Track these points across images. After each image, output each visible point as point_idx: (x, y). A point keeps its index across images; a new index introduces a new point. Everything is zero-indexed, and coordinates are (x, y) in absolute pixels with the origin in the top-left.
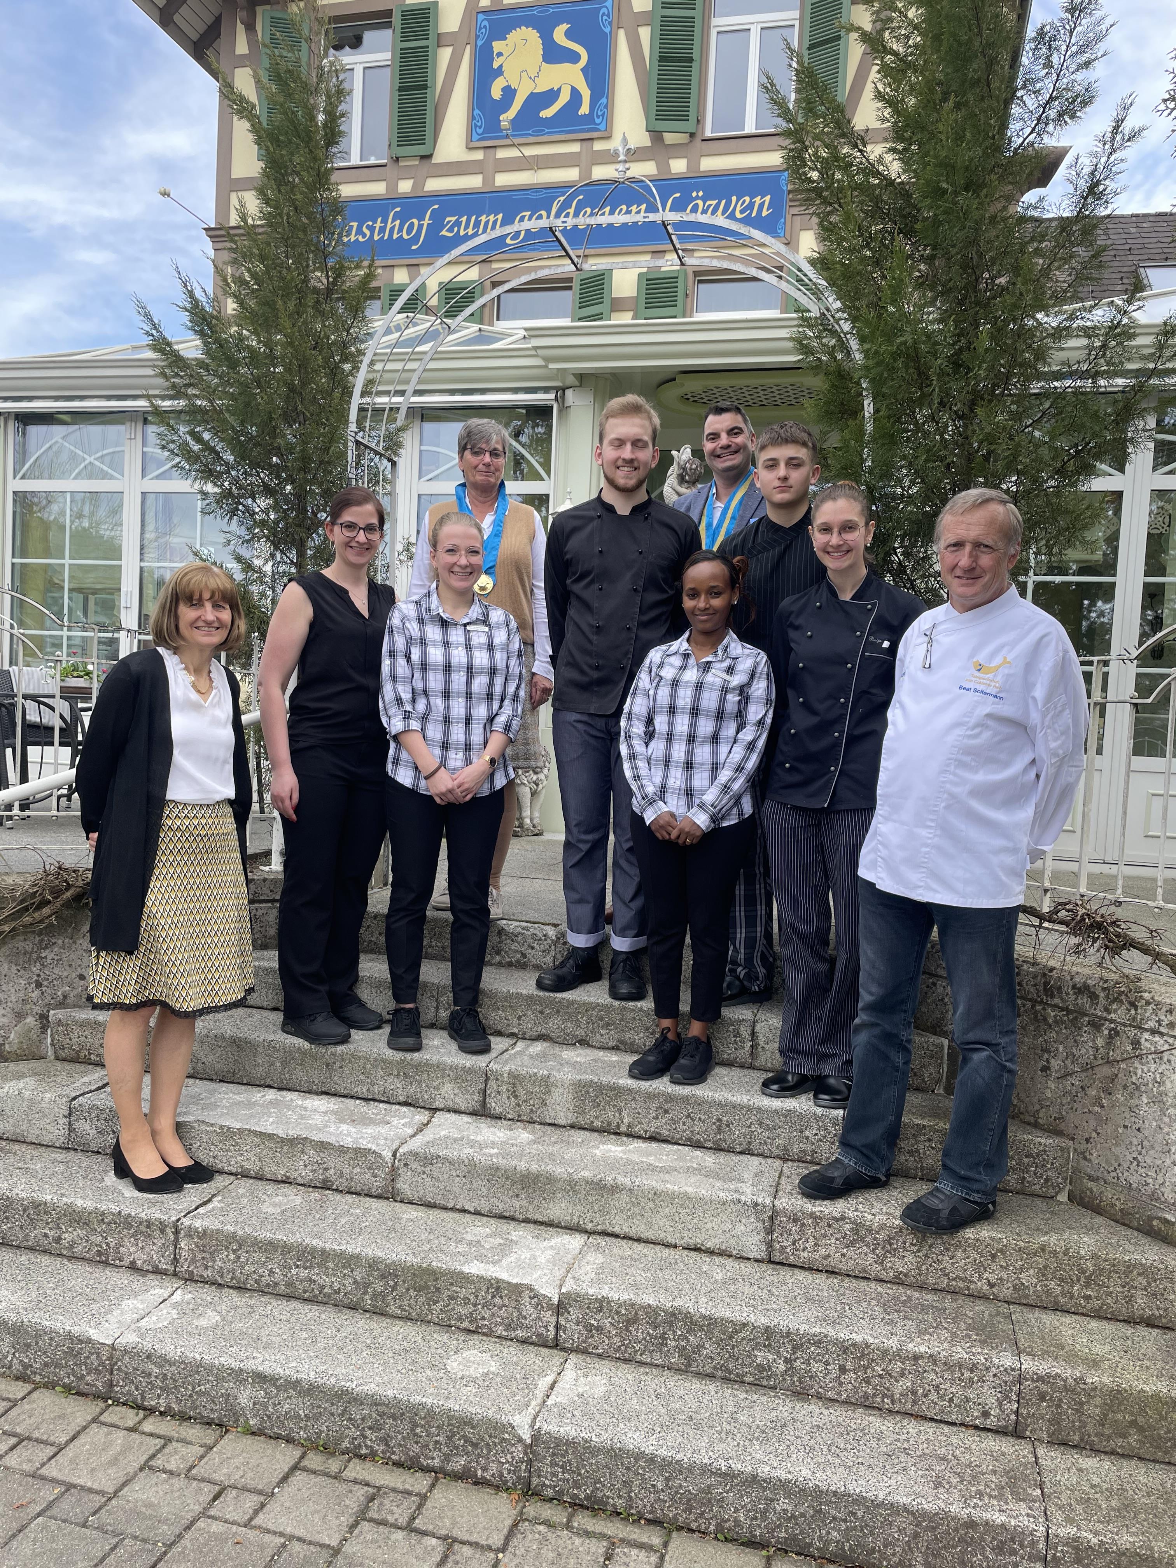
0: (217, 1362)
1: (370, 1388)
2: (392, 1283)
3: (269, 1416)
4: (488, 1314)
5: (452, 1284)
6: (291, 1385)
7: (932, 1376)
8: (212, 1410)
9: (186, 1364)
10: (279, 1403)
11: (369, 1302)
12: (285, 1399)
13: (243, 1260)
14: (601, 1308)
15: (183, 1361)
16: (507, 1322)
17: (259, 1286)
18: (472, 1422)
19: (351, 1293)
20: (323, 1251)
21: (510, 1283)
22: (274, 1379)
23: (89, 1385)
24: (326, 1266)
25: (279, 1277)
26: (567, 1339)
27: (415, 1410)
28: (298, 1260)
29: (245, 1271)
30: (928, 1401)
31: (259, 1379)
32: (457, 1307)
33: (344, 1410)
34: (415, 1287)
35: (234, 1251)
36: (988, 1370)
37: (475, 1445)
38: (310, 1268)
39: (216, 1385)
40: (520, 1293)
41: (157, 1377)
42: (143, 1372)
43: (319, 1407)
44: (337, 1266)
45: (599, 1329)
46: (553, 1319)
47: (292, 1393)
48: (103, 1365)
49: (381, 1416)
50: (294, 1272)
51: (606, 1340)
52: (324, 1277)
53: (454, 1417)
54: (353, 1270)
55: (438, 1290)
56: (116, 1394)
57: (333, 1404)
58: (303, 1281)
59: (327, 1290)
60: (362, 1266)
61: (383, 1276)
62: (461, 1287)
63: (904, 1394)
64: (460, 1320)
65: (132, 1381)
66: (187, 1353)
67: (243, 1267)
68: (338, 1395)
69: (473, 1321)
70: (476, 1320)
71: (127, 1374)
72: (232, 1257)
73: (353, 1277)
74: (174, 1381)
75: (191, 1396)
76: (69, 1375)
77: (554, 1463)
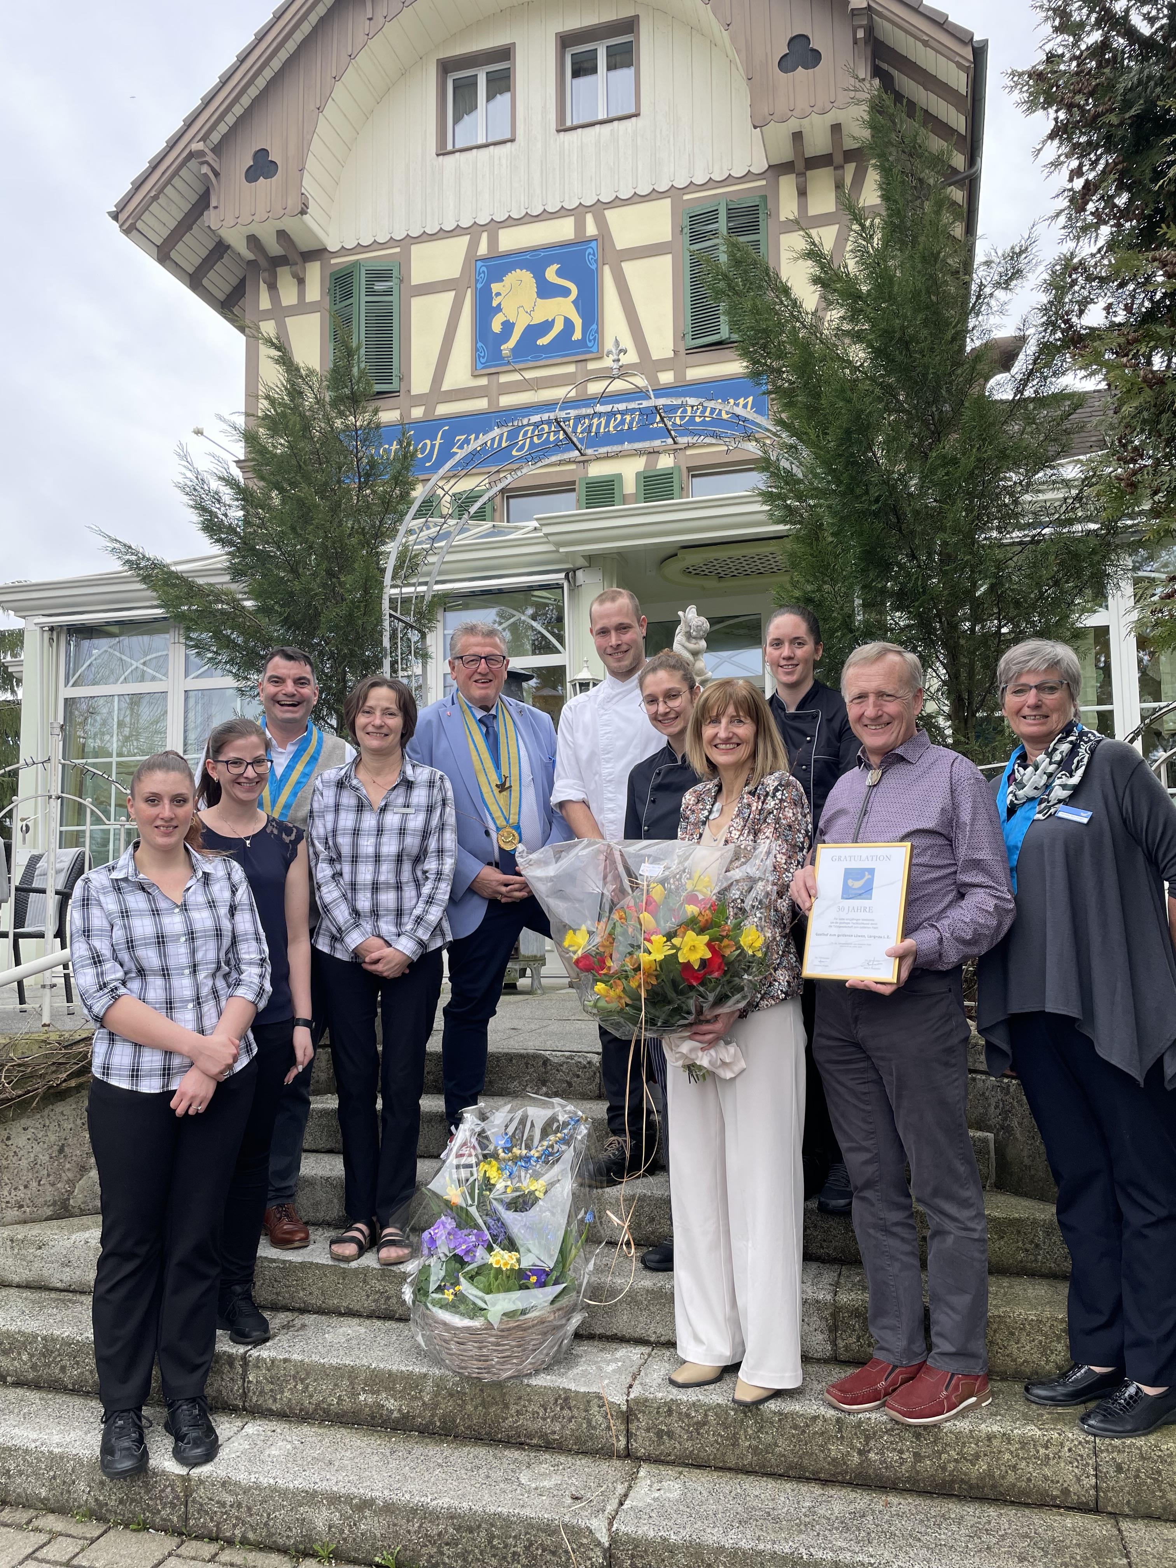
1: (444, 1502)
2: (460, 1402)
3: (345, 1539)
4: (557, 1427)
5: (520, 1398)
6: (366, 1504)
7: (1007, 1456)
8: (288, 1537)
9: (260, 1490)
10: (355, 1525)
11: (438, 1424)
12: (360, 1520)
13: (311, 1389)
14: (670, 1412)
15: (258, 1487)
16: (577, 1434)
17: (328, 1415)
18: (550, 1529)
19: (420, 1416)
20: (390, 1373)
21: (577, 1392)
22: (349, 1499)
23: (165, 1520)
24: (393, 1389)
25: (347, 1404)
26: (640, 1446)
27: (492, 1520)
28: (366, 1385)
29: (314, 1400)
30: (1006, 1483)
31: (334, 1499)
32: (526, 1422)
33: (420, 1526)
34: (483, 1404)
35: (302, 1381)
36: (1062, 1445)
37: (554, 1553)
38: (378, 1392)
39: (291, 1510)
40: (589, 1402)
41: (231, 1506)
42: (218, 1502)
43: (395, 1525)
44: (405, 1388)
45: (670, 1434)
46: (623, 1427)
47: (367, 1513)
48: (177, 1497)
49: (458, 1530)
50: (362, 1398)
51: (677, 1445)
52: (392, 1401)
53: (529, 1525)
54: (421, 1391)
55: (506, 1406)
56: (191, 1528)
57: (408, 1521)
58: (371, 1407)
59: (396, 1414)
60: (429, 1386)
61: (451, 1395)
62: (530, 1401)
63: (981, 1478)
64: (530, 1436)
65: (207, 1513)
66: (261, 1479)
67: (311, 1396)
68: (414, 1511)
69: (543, 1436)
70: (546, 1434)
71: (201, 1505)
72: (300, 1387)
73: (421, 1398)
74: (249, 1509)
75: (266, 1524)
76: (144, 1511)
77: (634, 1566)
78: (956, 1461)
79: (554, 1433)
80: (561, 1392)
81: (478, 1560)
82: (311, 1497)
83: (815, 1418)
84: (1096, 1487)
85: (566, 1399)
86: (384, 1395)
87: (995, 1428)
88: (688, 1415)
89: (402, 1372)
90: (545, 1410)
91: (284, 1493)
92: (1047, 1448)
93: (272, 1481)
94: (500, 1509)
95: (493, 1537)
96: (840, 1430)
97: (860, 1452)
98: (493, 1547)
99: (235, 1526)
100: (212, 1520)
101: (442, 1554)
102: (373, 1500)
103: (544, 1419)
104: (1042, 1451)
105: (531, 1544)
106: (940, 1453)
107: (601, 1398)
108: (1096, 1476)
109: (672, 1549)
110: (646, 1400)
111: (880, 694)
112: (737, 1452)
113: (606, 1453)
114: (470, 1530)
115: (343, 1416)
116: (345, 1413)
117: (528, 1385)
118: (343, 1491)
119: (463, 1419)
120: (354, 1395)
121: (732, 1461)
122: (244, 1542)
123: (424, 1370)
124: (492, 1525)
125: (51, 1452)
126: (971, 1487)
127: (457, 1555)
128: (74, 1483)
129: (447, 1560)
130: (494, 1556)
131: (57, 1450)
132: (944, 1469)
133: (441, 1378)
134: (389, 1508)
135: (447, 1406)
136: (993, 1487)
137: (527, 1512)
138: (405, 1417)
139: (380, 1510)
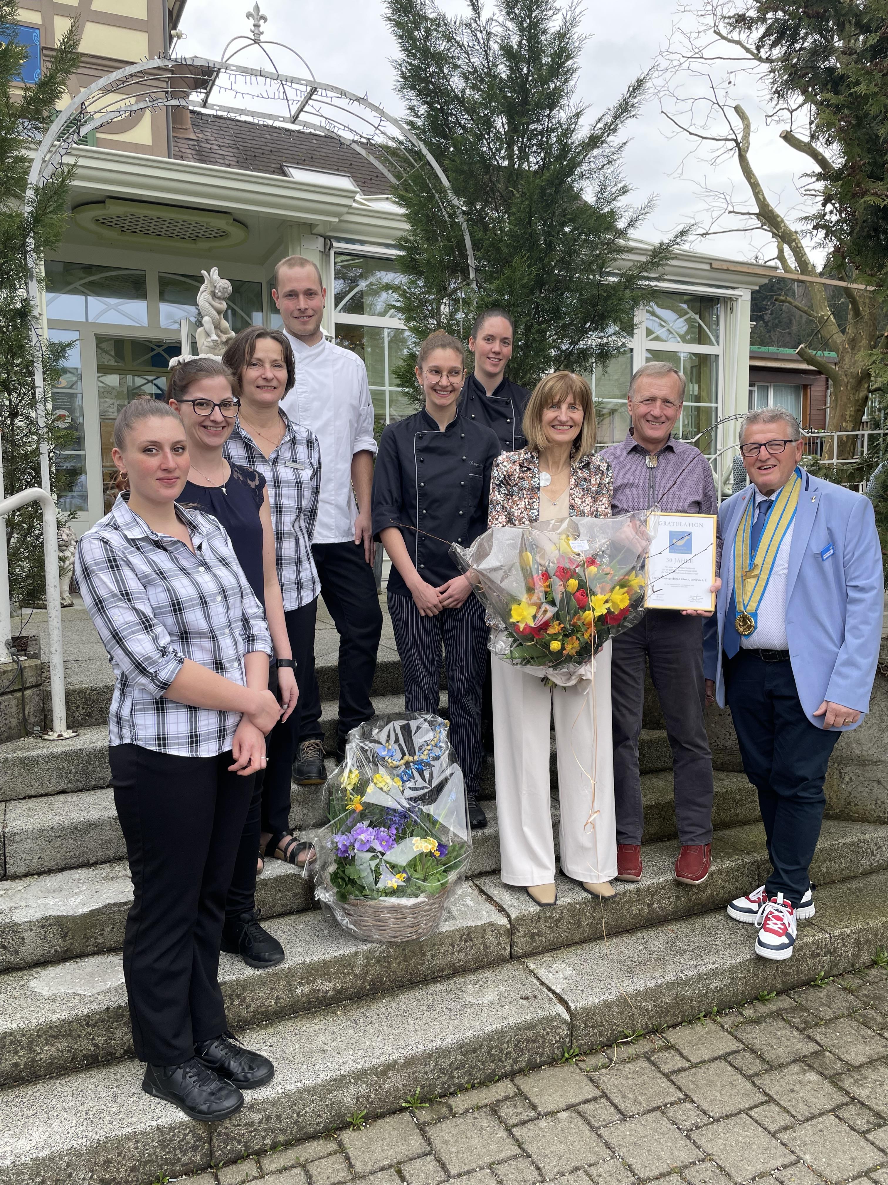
0: (320, 1081)
1: (451, 1039)
2: (386, 964)
3: (371, 1103)
4: (463, 955)
5: (434, 945)
6: (390, 1067)
7: (720, 882)
8: (318, 1124)
9: (290, 1096)
10: (380, 1087)
11: (368, 987)
12: (384, 1081)
13: (248, 1000)
14: (539, 918)
15: (287, 1095)
16: (476, 956)
17: (267, 1016)
18: (531, 1026)
19: (352, 987)
20: (325, 962)
21: (476, 927)
22: (374, 1070)
23: (187, 1164)
24: (328, 974)
25: (285, 1000)
26: (519, 950)
27: (490, 1037)
28: (302, 978)
29: (252, 1009)
30: (719, 898)
31: (359, 1076)
32: (441, 961)
33: (436, 1064)
34: (405, 960)
35: (238, 996)
36: (744, 867)
37: (534, 1041)
38: (314, 981)
39: (321, 1101)
40: (484, 930)
41: (260, 1122)
42: (245, 1125)
43: (414, 1073)
44: (338, 969)
45: (539, 934)
46: (508, 940)
47: (391, 1073)
48: (200, 1139)
49: (465, 1055)
50: (299, 991)
51: (544, 940)
52: (327, 983)
53: (518, 1029)
54: (353, 966)
55: (424, 954)
56: (218, 1158)
57: (425, 1065)
58: (307, 995)
59: (331, 993)
60: (360, 961)
61: (378, 961)
62: (441, 945)
63: (707, 899)
64: (442, 970)
65: (234, 1139)
66: (288, 1087)
67: (249, 1006)
68: (430, 1056)
69: (451, 966)
70: (454, 964)
71: (227, 1134)
72: (236, 1002)
73: (353, 972)
74: (278, 1117)
75: (296, 1122)
76: (161, 1167)
77: (587, 1026)
78: (696, 893)
79: (460, 961)
80: (465, 931)
81: (480, 1070)
82: (340, 1082)
83: (625, 893)
85: (469, 934)
86: (319, 981)
89: (335, 957)
90: (453, 947)
91: (312, 1090)
92: (737, 871)
93: (299, 1085)
94: (494, 1027)
95: (492, 1048)
96: (638, 896)
97: (649, 905)
98: (492, 1055)
99: (264, 1138)
100: (239, 1143)
101: (453, 1077)
102: (395, 1062)
103: (452, 954)
104: (736, 873)
105: (519, 1043)
107: (493, 925)
109: (608, 1005)
110: (524, 916)
112: (581, 930)
113: (499, 962)
114: (475, 1051)
115: (281, 1012)
116: (283, 1009)
117: (440, 934)
118: (367, 1065)
119: (389, 976)
120: (291, 989)
121: (577, 937)
122: (274, 1147)
123: (354, 950)
124: (491, 1040)
126: (703, 906)
127: (465, 1073)
129: (456, 1081)
130: (492, 1062)
132: (690, 900)
133: (370, 951)
134: (410, 1062)
135: (375, 970)
136: (713, 902)
137: (512, 1021)
138: (338, 992)
139: (402, 1066)
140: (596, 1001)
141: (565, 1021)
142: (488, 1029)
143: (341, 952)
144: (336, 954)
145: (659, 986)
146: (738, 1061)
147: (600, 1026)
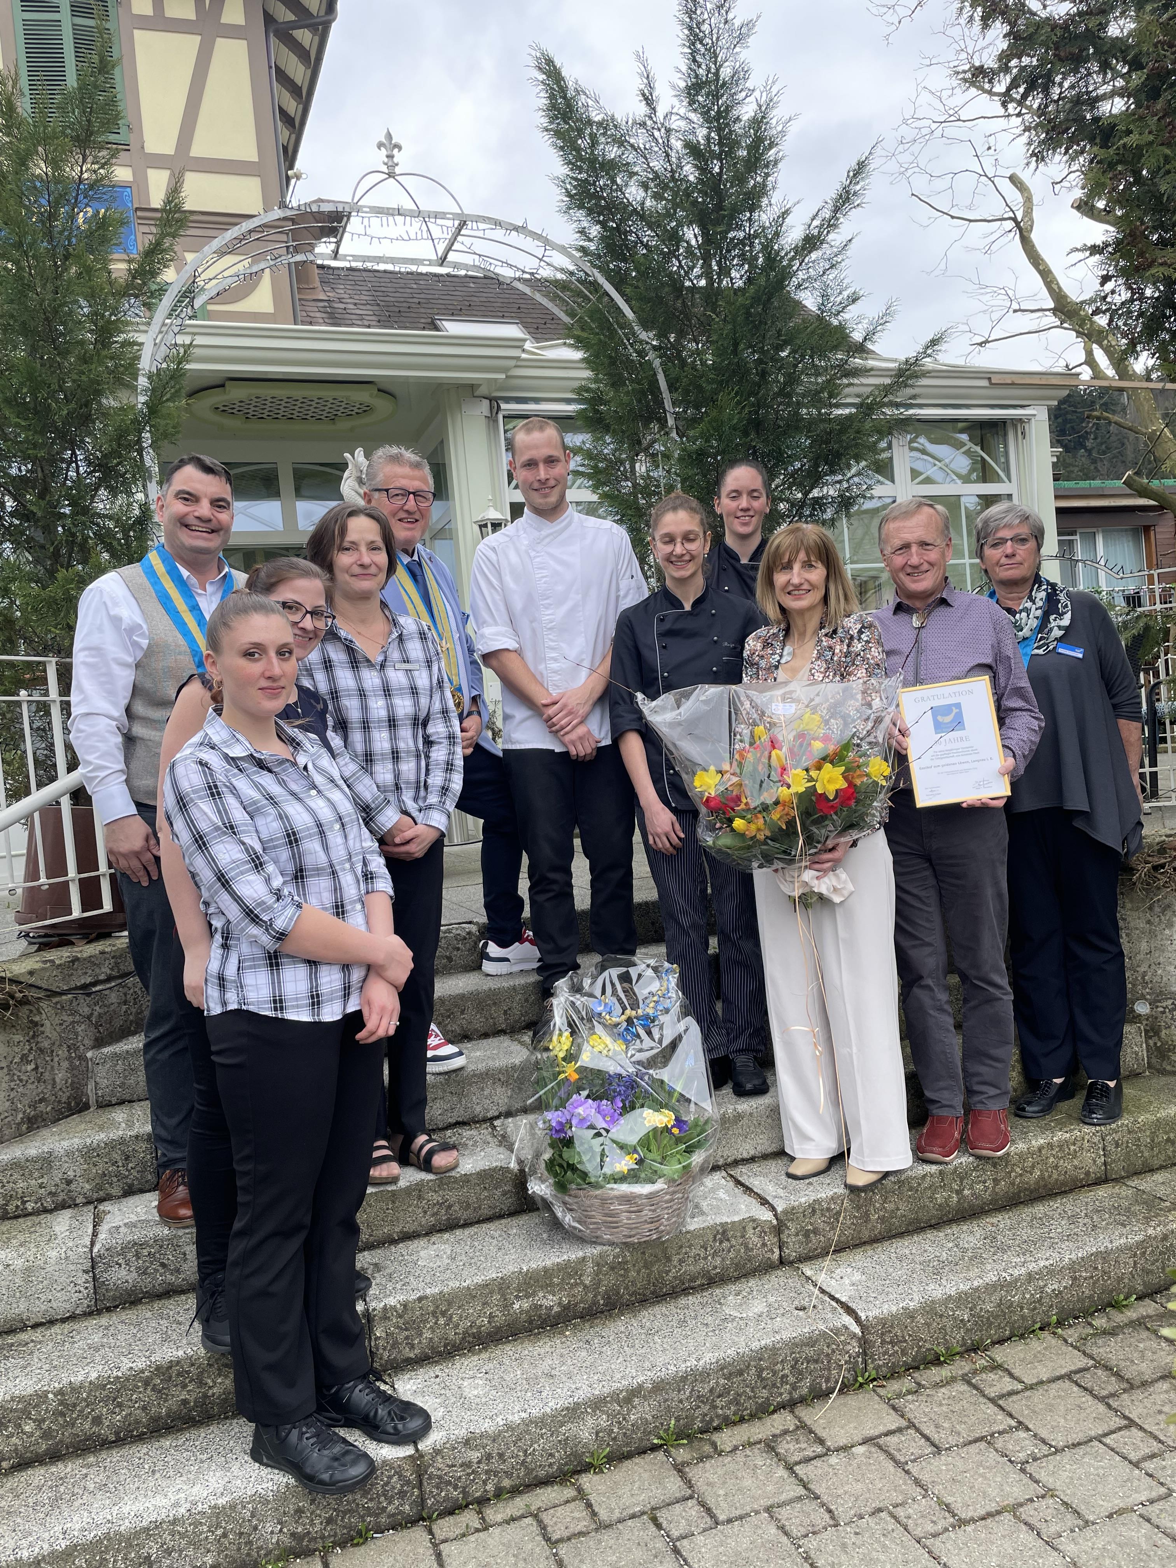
0: (548, 1410)
1: (709, 1358)
2: (622, 1272)
3: (614, 1439)
4: (718, 1261)
5: (681, 1247)
6: (635, 1392)
7: (1052, 1160)
8: (550, 1465)
9: (513, 1429)
10: (624, 1419)
11: (602, 1302)
12: (629, 1411)
13: (455, 1318)
14: (814, 1211)
15: (509, 1427)
16: (736, 1261)
17: (479, 1339)
18: (811, 1341)
19: (581, 1302)
20: (546, 1270)
21: (733, 1223)
22: (614, 1397)
23: (394, 1515)
24: (552, 1285)
25: (500, 1319)
26: (791, 1253)
27: (759, 1355)
28: (520, 1291)
29: (460, 1330)
30: (1052, 1180)
31: (597, 1404)
32: (691, 1268)
33: (693, 1390)
34: (646, 1266)
35: (443, 1314)
36: (1083, 1139)
37: (816, 1361)
38: (534, 1294)
39: (552, 1435)
40: (744, 1228)
41: (479, 1462)
42: (461, 1466)
43: (666, 1400)
44: (563, 1279)
45: (816, 1231)
46: (776, 1239)
47: (636, 1401)
48: (408, 1483)
49: (728, 1379)
50: (516, 1306)
51: (822, 1239)
52: (551, 1297)
53: (794, 1345)
54: (581, 1275)
55: (669, 1259)
56: (430, 1508)
57: (679, 1391)
58: (527, 1312)
59: (556, 1309)
60: (590, 1267)
61: (612, 1268)
62: (689, 1247)
63: (1037, 1183)
64: (693, 1279)
65: (449, 1483)
66: (510, 1418)
67: (457, 1326)
68: (684, 1379)
69: (705, 1274)
70: (708, 1272)
71: (440, 1477)
72: (442, 1321)
73: (582, 1283)
74: (501, 1455)
75: (524, 1462)
76: (362, 1518)
77: (883, 1342)
78: (1021, 1175)
79: (715, 1268)
80: (719, 1228)
81: (750, 1398)
82: (573, 1412)
83: (924, 1176)
84: (1105, 1164)
85: (724, 1232)
86: (541, 1294)
87: (1042, 1141)
88: (828, 1209)
89: (558, 1264)
90: (706, 1250)
91: (541, 1422)
92: (1074, 1144)
93: (523, 1415)
94: (763, 1342)
95: (762, 1370)
96: (943, 1180)
97: (958, 1192)
98: (763, 1379)
99: (485, 1482)
100: (455, 1488)
101: (715, 1407)
102: (640, 1386)
103: (705, 1258)
104: (1072, 1148)
105: (797, 1362)
106: (1010, 1173)
107: (754, 1221)
108: (1104, 1155)
109: (911, 1315)
110: (793, 1208)
111: (923, 544)
112: (869, 1226)
113: (766, 1268)
114: (740, 1373)
115: (496, 1333)
116: (498, 1329)
117: (688, 1232)
118: (606, 1390)
119: (626, 1288)
120: (507, 1306)
121: (866, 1235)
122: (499, 1494)
123: (580, 1254)
124: (760, 1360)
125: (215, 1507)
126: (1031, 1192)
127: (730, 1402)
128: (256, 1528)
129: (720, 1412)
130: (764, 1388)
131: (222, 1501)
132: (1013, 1184)
133: (601, 1255)
134: (659, 1387)
135: (609, 1281)
136: (1045, 1186)
137: (786, 1335)
138: (566, 1308)
139: (649, 1392)
140: (894, 1309)
141: (855, 1335)
142: (756, 1345)
143: (565, 1257)
144: (559, 1260)
145: (977, 1289)
146: (1087, 1380)
147: (901, 1342)
